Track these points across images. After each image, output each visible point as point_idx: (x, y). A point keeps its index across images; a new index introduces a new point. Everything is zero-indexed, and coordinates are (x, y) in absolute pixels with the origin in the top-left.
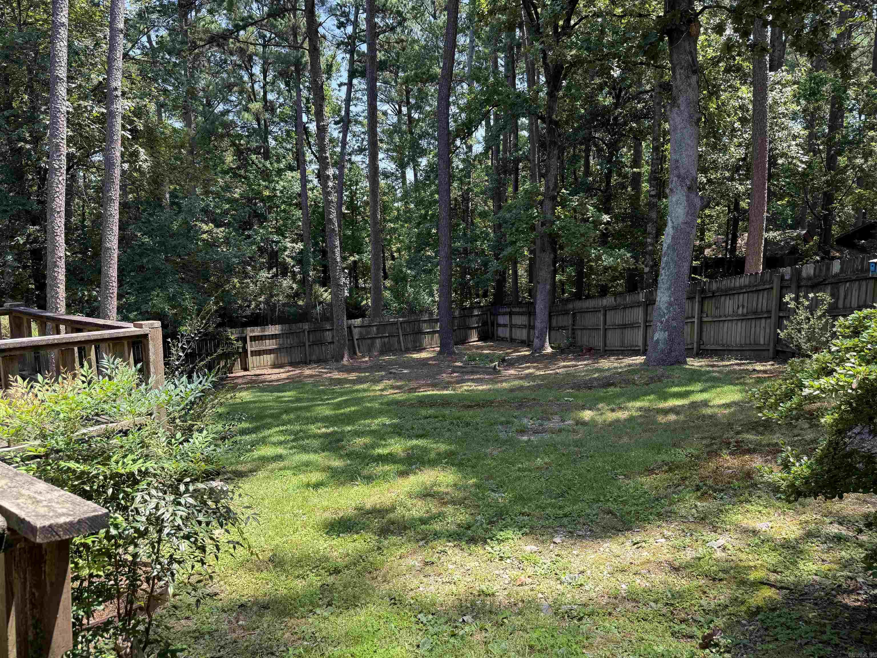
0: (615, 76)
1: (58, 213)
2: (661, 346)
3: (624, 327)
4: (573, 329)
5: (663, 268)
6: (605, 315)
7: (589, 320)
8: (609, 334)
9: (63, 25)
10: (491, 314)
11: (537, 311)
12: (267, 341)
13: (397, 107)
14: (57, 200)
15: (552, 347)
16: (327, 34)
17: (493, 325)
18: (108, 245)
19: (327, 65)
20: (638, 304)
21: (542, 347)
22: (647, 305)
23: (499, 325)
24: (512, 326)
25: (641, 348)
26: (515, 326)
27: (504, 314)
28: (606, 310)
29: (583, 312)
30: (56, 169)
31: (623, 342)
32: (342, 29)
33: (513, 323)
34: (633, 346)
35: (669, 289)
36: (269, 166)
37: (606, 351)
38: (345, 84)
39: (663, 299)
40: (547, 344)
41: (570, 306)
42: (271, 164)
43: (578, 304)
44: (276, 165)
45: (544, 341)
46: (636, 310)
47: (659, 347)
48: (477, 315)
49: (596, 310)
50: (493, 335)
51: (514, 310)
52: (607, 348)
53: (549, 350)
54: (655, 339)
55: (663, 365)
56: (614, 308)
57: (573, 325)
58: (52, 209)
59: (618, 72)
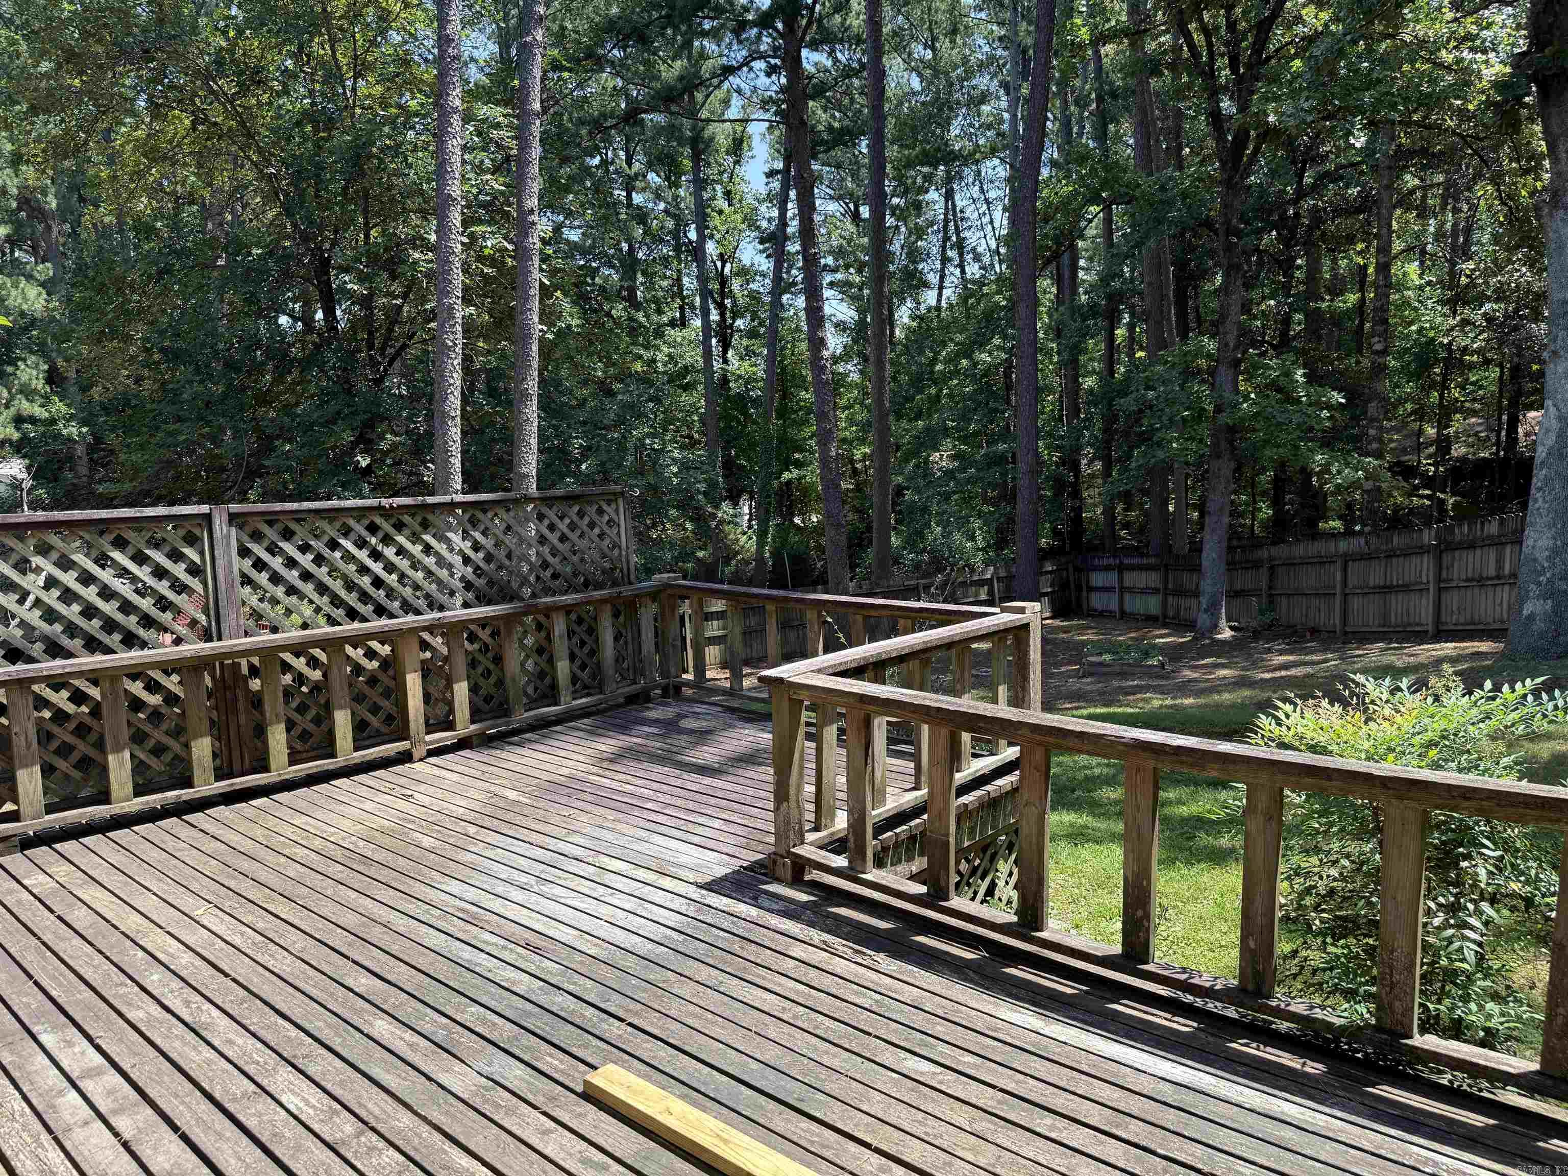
0: (1358, 145)
1: (453, 418)
2: (1539, 625)
3: (1386, 589)
4: (1271, 595)
5: (1540, 489)
6: (1345, 570)
7: (1308, 579)
8: (1356, 603)
9: (455, 110)
10: (1076, 569)
11: (1205, 563)
12: (715, 622)
13: (852, 206)
14: (451, 398)
15: (1231, 628)
16: (743, 85)
17: (1079, 588)
18: (524, 470)
19: (734, 139)
20: (1422, 550)
21: (1215, 627)
22: (1441, 552)
23: (1091, 589)
24: (1123, 590)
25: (1430, 628)
26: (1131, 590)
27: (1108, 568)
28: (1347, 559)
29: (1290, 564)
30: (449, 348)
31: (1386, 616)
32: (774, 77)
33: (1127, 583)
34: (1410, 625)
35: (1551, 526)
36: (643, 320)
37: (1346, 633)
38: (778, 172)
39: (1540, 543)
40: (1223, 623)
41: (1263, 553)
42: (647, 316)
43: (1281, 551)
44: (655, 318)
45: (1218, 618)
46: (1415, 560)
47: (1535, 627)
48: (1050, 572)
49: (1323, 561)
50: (1080, 606)
51: (1126, 561)
52: (1348, 629)
53: (1227, 634)
54: (1525, 612)
55: (1546, 659)
56: (1366, 557)
57: (1270, 588)
58: (443, 412)
59: (1363, 139)
